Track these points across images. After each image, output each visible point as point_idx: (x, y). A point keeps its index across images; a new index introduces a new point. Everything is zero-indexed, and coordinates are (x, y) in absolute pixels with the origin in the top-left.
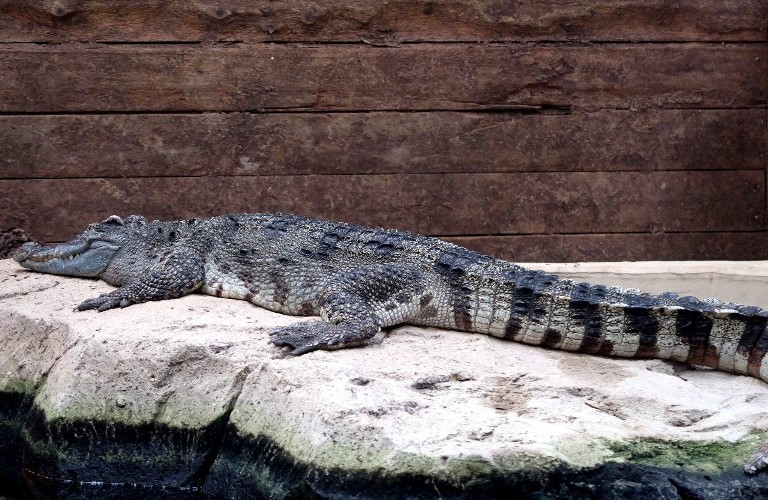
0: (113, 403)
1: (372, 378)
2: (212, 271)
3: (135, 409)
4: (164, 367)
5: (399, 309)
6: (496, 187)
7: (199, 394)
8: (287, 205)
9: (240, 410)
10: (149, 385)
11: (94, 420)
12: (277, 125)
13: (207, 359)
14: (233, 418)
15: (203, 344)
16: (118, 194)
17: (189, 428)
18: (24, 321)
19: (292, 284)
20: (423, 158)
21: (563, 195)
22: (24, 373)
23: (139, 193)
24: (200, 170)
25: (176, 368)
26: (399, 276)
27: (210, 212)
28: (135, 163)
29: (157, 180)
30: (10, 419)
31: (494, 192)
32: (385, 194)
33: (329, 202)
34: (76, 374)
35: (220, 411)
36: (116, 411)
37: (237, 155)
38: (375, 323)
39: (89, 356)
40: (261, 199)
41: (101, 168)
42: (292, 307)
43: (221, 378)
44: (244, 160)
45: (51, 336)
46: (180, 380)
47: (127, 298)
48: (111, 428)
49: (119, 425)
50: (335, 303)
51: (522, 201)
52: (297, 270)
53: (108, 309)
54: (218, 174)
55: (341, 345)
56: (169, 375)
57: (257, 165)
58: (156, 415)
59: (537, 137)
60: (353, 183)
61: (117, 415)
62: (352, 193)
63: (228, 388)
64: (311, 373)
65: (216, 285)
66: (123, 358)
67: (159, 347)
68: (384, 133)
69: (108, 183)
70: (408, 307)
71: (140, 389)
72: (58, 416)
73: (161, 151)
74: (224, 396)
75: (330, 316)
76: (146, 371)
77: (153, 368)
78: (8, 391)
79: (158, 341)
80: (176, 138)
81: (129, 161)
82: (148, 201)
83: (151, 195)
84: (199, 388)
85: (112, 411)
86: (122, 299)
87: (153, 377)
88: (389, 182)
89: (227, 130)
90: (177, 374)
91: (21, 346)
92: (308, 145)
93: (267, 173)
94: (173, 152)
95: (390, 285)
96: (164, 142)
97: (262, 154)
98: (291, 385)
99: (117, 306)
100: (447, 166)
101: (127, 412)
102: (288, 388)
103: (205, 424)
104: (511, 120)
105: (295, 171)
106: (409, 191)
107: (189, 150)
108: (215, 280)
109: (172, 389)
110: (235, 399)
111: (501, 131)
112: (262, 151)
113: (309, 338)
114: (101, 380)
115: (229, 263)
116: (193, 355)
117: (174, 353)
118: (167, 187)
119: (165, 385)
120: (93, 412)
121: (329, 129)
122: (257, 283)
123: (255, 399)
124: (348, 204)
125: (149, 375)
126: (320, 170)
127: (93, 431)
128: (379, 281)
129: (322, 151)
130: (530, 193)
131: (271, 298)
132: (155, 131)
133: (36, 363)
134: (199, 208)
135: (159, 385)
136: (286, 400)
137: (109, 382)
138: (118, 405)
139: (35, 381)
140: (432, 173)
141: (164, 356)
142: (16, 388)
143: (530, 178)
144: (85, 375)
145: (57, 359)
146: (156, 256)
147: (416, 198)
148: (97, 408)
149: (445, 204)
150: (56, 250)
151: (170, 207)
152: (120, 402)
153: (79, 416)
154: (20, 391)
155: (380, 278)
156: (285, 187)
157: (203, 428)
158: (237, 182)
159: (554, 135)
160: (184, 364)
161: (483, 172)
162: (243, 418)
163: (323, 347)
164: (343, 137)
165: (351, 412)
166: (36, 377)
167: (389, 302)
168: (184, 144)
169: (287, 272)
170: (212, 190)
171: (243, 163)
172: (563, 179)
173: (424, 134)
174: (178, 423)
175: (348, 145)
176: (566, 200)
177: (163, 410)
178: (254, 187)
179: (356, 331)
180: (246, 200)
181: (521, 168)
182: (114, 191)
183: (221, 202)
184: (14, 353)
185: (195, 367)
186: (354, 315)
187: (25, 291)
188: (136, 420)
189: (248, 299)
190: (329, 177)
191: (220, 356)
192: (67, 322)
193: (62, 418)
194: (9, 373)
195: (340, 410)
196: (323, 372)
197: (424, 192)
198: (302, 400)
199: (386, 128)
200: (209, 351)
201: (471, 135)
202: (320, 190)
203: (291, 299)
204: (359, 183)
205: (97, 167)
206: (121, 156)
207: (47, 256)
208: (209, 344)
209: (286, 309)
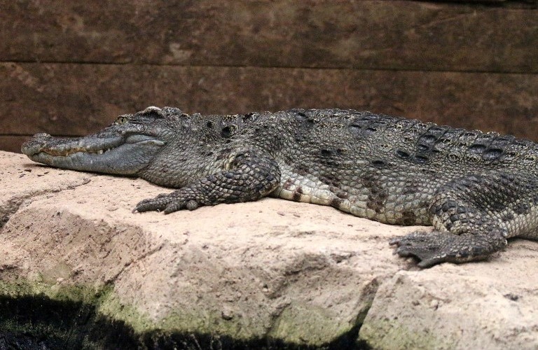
0: (218, 315)
1: (520, 295)
2: (286, 173)
3: (245, 322)
4: (278, 276)
5: (517, 220)
6: (453, 88)
7: (320, 308)
8: (220, 100)
9: (372, 326)
10: (261, 297)
11: (197, 334)
12: (213, 8)
13: (328, 269)
14: (363, 334)
15: (323, 251)
16: (30, 81)
17: (308, 344)
18: (78, 222)
19: (391, 189)
20: (374, 52)
21: (526, 100)
22: (80, 280)
23: (54, 81)
24: (125, 56)
25: (292, 278)
26: (517, 184)
27: (134, 106)
28: (52, 46)
29: (75, 66)
30: (63, 330)
31: (451, 95)
32: (329, 91)
33: (267, 98)
34: (172, 281)
35: (346, 327)
36: (221, 323)
37: (167, 41)
38: (502, 235)
39: (186, 262)
40: (191, 92)
41: (13, 51)
42: (390, 214)
43: (345, 291)
44: (174, 47)
45: (115, 239)
46: (297, 291)
47: (195, 199)
48: (216, 342)
49: (226, 339)
50: (454, 211)
51: (481, 105)
52: (394, 174)
53: (175, 211)
54: (145, 62)
55: (469, 258)
56: (283, 286)
57: (188, 53)
58: (269, 330)
59: (500, 33)
60: (295, 78)
61: (223, 328)
62: (294, 89)
63: (354, 302)
64: (460, 287)
65: (293, 188)
66: (230, 265)
67: (271, 254)
68: (332, 22)
69: (19, 69)
70: (526, 219)
71: (250, 300)
72: (153, 327)
73: (81, 34)
74: (350, 310)
75: (448, 227)
76: (257, 280)
77: (266, 277)
78: (60, 300)
79: (269, 248)
80: (99, 19)
81: (45, 43)
82: (63, 89)
83: (69, 84)
84: (319, 300)
85: (216, 323)
86: (188, 200)
87: (266, 287)
88: (335, 78)
89: (157, 12)
90: (293, 285)
91: (75, 249)
92: (246, 32)
93: (199, 63)
94: (95, 35)
95: (507, 194)
96: (85, 23)
97: (195, 41)
98: (438, 299)
99: (184, 208)
100: (400, 62)
101: (235, 325)
102: (434, 302)
103: (328, 340)
104: (472, 12)
105: (231, 62)
106: (357, 89)
107: (112, 33)
108: (290, 183)
109: (287, 301)
110: (364, 313)
111: (461, 25)
112: (194, 37)
113: (434, 249)
114: (203, 288)
115: (307, 164)
116: (312, 263)
117: (290, 261)
118: (86, 76)
119: (279, 296)
120: (195, 324)
121: (271, 15)
122: (345, 188)
123: (390, 313)
124: (288, 101)
125: (262, 284)
126: (258, 61)
127: (196, 345)
128: (495, 188)
129: (261, 40)
130: (489, 96)
131: (364, 204)
132: (75, 10)
133: (97, 269)
134: (121, 100)
135: (273, 297)
136: (434, 316)
137: (212, 291)
138: (224, 318)
139: (97, 289)
140: (384, 69)
141: (279, 265)
142: (70, 296)
143: (491, 79)
144: (182, 284)
145: (127, 265)
146: (211, 154)
147: (364, 97)
148: (200, 320)
149: (396, 105)
150: (81, 143)
151: (88, 98)
152: (227, 314)
153: (177, 327)
154: (76, 299)
155: (496, 185)
156: (218, 79)
157: (325, 345)
158: (164, 72)
159: (518, 32)
160: (300, 274)
161: (439, 70)
162: (377, 334)
163: (451, 259)
164: (286, 24)
165: (524, 330)
166: (97, 285)
167: (505, 212)
168: (107, 27)
169: (383, 176)
170: (137, 81)
171: (173, 50)
172: (527, 82)
173: (375, 25)
174: (295, 339)
175: (292, 34)
176: (529, 105)
177: (276, 324)
178: (184, 79)
179: (485, 244)
180: (174, 93)
181: (480, 68)
182: (27, 77)
183: (146, 94)
184: (66, 257)
185: (313, 277)
186: (480, 225)
187: (56, 188)
188: (246, 334)
189: (335, 205)
190: (267, 69)
191: (343, 265)
192: (137, 224)
193: (158, 330)
194: (61, 279)
195: (512, 327)
196: (474, 286)
197: (373, 91)
198: (457, 316)
199: (335, 16)
200: (330, 261)
201: (428, 28)
202: (258, 85)
203: (388, 206)
204: (302, 77)
205: (8, 48)
206: (36, 37)
207: (69, 150)
208: (329, 253)
209: (382, 216)
